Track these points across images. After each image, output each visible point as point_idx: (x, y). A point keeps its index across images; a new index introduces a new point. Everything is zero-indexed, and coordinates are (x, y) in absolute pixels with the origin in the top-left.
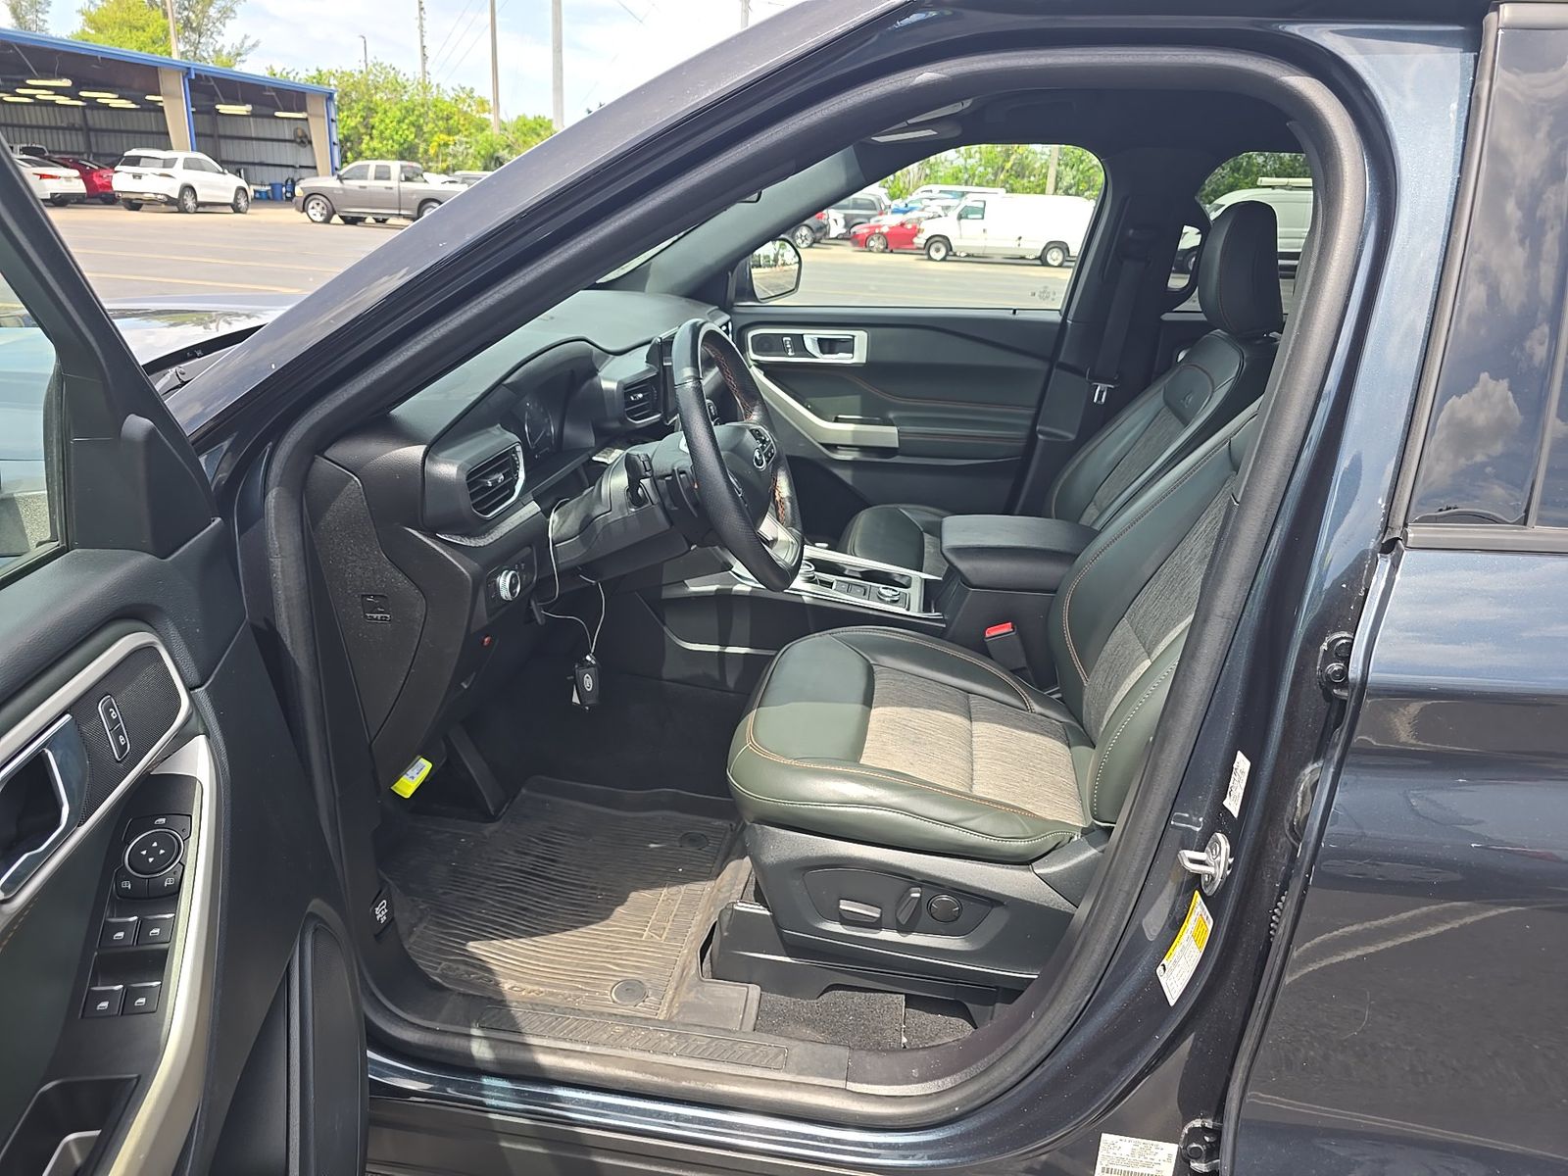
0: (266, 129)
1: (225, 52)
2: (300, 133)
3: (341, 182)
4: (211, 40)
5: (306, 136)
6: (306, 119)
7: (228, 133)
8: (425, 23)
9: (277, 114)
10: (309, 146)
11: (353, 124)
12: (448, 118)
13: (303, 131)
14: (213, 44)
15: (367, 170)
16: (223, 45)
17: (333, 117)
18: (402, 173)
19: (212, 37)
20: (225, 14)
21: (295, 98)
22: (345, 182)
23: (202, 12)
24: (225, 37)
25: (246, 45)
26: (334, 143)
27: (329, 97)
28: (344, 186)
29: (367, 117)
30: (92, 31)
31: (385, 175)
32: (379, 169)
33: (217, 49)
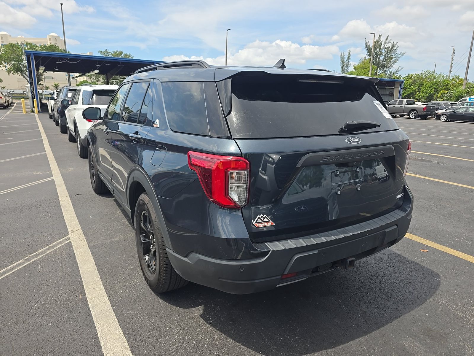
1: (392, 72)
2: (391, 93)
4: (389, 69)
6: (394, 89)
8: (454, 57)
9: (386, 88)
10: (393, 96)
11: (415, 89)
12: (447, 85)
13: (392, 92)
14: (390, 70)
15: (396, 102)
16: (392, 70)
17: (402, 88)
18: (406, 102)
19: (390, 68)
20: (395, 61)
21: (392, 83)
22: (389, 105)
23: (389, 62)
24: (394, 68)
25: (399, 69)
26: (401, 95)
27: (402, 82)
28: (389, 106)
29: (420, 87)
30: (354, 71)
31: (401, 103)
32: (400, 101)
33: (390, 71)
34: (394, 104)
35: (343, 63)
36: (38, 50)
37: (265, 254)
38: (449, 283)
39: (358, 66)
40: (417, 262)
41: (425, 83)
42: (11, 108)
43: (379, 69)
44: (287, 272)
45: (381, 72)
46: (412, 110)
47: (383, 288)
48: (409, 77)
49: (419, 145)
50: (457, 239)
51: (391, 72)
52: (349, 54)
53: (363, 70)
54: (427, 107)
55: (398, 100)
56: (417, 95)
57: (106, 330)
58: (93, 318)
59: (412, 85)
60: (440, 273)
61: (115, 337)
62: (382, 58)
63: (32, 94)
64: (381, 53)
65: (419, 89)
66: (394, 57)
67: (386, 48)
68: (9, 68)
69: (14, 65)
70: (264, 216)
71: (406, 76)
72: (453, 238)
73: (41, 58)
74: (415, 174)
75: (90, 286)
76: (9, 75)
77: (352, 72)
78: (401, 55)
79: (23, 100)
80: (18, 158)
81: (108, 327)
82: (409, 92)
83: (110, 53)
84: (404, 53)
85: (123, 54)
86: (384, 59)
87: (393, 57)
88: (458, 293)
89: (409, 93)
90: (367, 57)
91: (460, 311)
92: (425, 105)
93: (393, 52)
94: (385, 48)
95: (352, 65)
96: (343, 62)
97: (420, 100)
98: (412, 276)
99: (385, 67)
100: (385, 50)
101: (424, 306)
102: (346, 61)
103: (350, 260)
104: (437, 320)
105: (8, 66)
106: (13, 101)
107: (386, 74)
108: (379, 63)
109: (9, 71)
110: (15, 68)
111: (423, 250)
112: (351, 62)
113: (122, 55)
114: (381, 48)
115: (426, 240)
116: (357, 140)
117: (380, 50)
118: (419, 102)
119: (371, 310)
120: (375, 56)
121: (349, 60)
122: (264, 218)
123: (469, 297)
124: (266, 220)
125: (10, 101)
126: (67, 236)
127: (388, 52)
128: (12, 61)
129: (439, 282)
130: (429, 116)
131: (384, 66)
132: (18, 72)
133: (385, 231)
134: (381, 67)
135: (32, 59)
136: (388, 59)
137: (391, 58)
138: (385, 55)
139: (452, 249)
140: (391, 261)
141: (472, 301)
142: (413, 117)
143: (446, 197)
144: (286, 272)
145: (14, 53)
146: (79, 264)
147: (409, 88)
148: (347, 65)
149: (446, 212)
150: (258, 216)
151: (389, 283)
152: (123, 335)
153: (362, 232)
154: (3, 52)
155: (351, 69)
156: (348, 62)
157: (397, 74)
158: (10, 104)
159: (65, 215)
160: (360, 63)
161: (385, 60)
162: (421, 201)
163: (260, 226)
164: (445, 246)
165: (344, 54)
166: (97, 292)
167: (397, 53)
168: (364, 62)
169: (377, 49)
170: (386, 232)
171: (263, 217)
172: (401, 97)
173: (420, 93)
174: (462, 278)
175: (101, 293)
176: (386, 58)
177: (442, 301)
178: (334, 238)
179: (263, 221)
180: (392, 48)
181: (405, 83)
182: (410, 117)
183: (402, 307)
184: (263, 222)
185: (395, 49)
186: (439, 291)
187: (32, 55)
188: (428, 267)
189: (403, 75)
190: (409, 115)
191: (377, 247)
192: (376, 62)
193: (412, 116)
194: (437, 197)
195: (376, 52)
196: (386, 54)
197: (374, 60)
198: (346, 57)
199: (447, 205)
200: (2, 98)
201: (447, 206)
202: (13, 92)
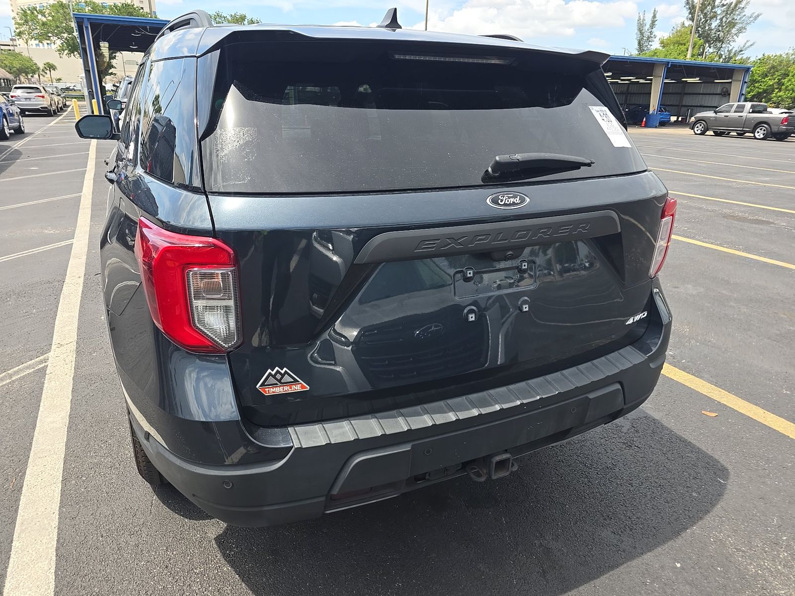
0: (709, 89)
1: (733, 51)
2: (724, 90)
3: (716, 114)
4: (728, 45)
5: (728, 92)
6: (731, 82)
7: (689, 92)
9: (716, 81)
10: (728, 96)
11: (771, 83)
13: (727, 89)
14: (728, 47)
15: (732, 107)
16: (734, 47)
17: (746, 80)
18: (751, 108)
19: (729, 43)
20: (740, 31)
21: (727, 72)
22: (718, 114)
23: (728, 31)
24: (736, 43)
25: (747, 46)
26: (743, 94)
27: (747, 70)
28: (717, 116)
29: (781, 79)
30: (661, 48)
31: (741, 110)
32: (738, 107)
33: (730, 49)
34: (727, 112)
35: (642, 34)
36: (106, 13)
37: (281, 453)
38: (744, 492)
39: (670, 40)
40: (689, 440)
41: (792, 72)
42: (61, 115)
43: (707, 45)
44: (338, 490)
45: (711, 50)
46: (759, 124)
47: (601, 495)
48: (762, 61)
49: (759, 190)
50: (786, 390)
51: (730, 52)
52: (654, 16)
53: (678, 46)
54: (790, 117)
55: (736, 104)
56: (774, 95)
57: (28, 558)
58: (16, 529)
59: (766, 76)
60: (730, 468)
61: (36, 577)
62: (715, 24)
63: (90, 91)
64: (715, 14)
65: (780, 84)
66: (740, 21)
67: (725, 5)
68: (61, 45)
69: (68, 40)
70: (283, 372)
71: (757, 58)
72: (779, 389)
73: (102, 26)
74: (735, 249)
75: (40, 459)
76: (60, 57)
77: (656, 51)
78: (751, 19)
79: (75, 101)
80: (31, 203)
81: (34, 553)
82: (760, 88)
83: (224, 18)
84: (758, 16)
85: (246, 20)
86: (719, 26)
87: (736, 23)
88: (759, 517)
89: (760, 91)
90: (688, 23)
91: (752, 560)
92: (786, 113)
93: (737, 13)
94: (723, 5)
95: (657, 38)
96: (641, 31)
97: (780, 104)
98: (669, 471)
99: (720, 41)
100: (723, 9)
101: (678, 542)
102: (646, 30)
103: (498, 458)
104: (696, 578)
105: (59, 42)
106: (68, 103)
107: (722, 55)
108: (708, 34)
109: (61, 50)
110: (70, 46)
111: (708, 414)
112: (656, 31)
113: (244, 20)
114: (714, 6)
115: (720, 390)
116: (518, 199)
117: (712, 9)
118: (777, 107)
119: (562, 547)
120: (703, 20)
121: (652, 28)
122: (283, 375)
123: (781, 528)
124: (287, 378)
125: (60, 102)
126: (45, 355)
127: (729, 12)
128: (64, 33)
129: (723, 487)
130: (792, 135)
131: (718, 39)
132: (76, 53)
133: (587, 397)
134: (712, 42)
135: (87, 28)
136: (727, 27)
137: (732, 24)
138: (721, 19)
139: (770, 413)
140: (636, 435)
141: (785, 538)
142: (762, 136)
143: (786, 299)
144: (335, 491)
145: (66, 19)
146: (42, 412)
147: (761, 82)
148: (649, 38)
149: (778, 330)
150: (269, 371)
151: (617, 484)
152: (54, 571)
153: (525, 401)
154: (50, 18)
155: (655, 45)
156: (650, 32)
157: (742, 54)
158: (61, 108)
159: (60, 313)
160: (673, 34)
161: (720, 28)
162: (731, 306)
163: (274, 392)
164: (756, 405)
165: (644, 17)
166: (47, 473)
167: (745, 15)
168: (680, 31)
169: (708, 8)
170: (590, 399)
171: (280, 373)
172: (743, 97)
173: (780, 90)
174: (777, 480)
175: (53, 476)
176: (724, 25)
177: (720, 532)
178: (452, 417)
179: (280, 381)
180: (736, 5)
181: (754, 72)
182: (754, 135)
183: (630, 543)
184: (280, 384)
185: (742, 6)
186: (718, 509)
187: (86, 21)
188: (710, 452)
189: (752, 56)
190: (753, 132)
191: (570, 429)
192: (704, 32)
193: (760, 134)
194: (768, 299)
195: (705, 13)
196: (723, 17)
197: (700, 29)
198: (648, 22)
199: (783, 316)
200: (45, 97)
201: (782, 318)
202: (74, 88)
